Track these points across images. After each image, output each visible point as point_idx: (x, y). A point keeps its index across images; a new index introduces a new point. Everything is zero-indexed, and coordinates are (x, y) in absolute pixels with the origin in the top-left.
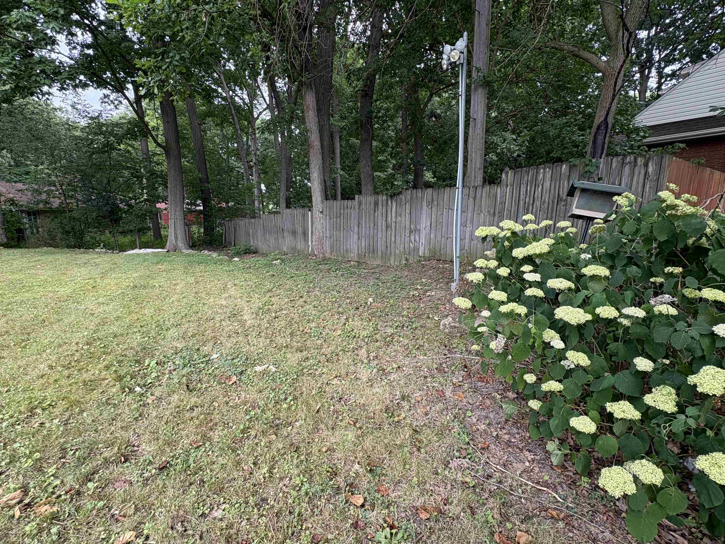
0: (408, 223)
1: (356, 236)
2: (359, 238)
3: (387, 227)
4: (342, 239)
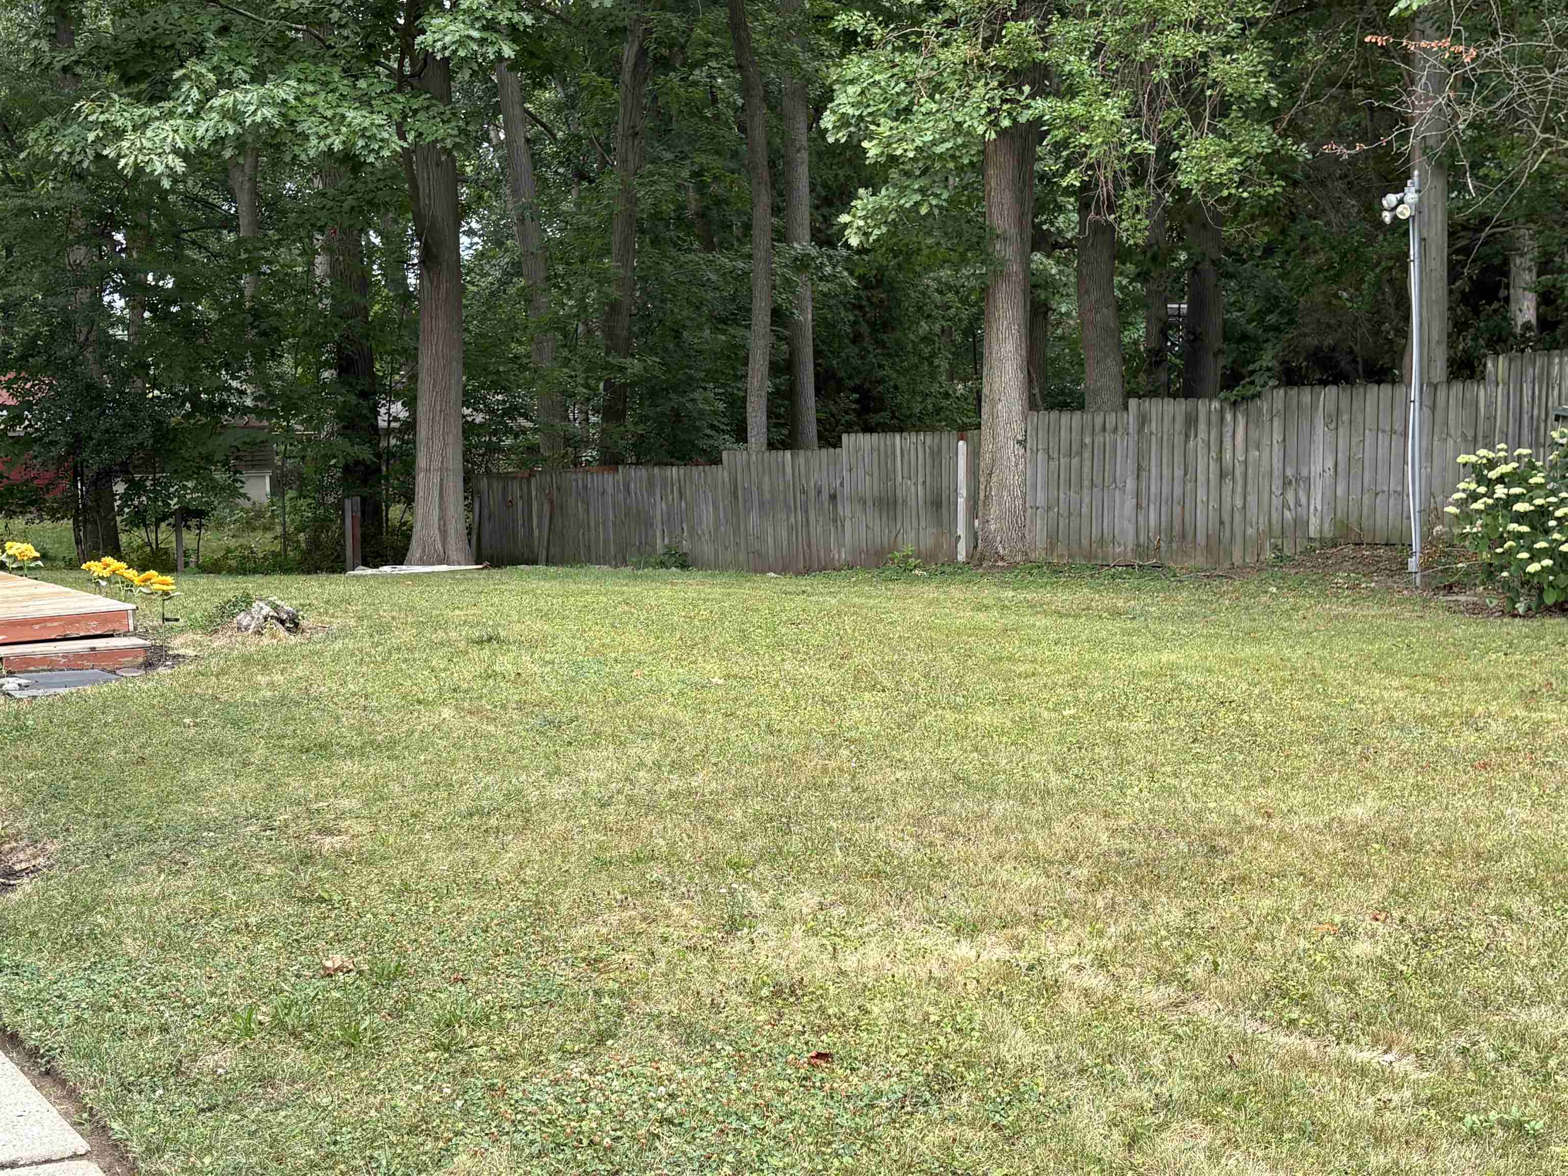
0: (1277, 465)
1: (1130, 503)
2: (1138, 506)
3: (1222, 475)
4: (1085, 510)
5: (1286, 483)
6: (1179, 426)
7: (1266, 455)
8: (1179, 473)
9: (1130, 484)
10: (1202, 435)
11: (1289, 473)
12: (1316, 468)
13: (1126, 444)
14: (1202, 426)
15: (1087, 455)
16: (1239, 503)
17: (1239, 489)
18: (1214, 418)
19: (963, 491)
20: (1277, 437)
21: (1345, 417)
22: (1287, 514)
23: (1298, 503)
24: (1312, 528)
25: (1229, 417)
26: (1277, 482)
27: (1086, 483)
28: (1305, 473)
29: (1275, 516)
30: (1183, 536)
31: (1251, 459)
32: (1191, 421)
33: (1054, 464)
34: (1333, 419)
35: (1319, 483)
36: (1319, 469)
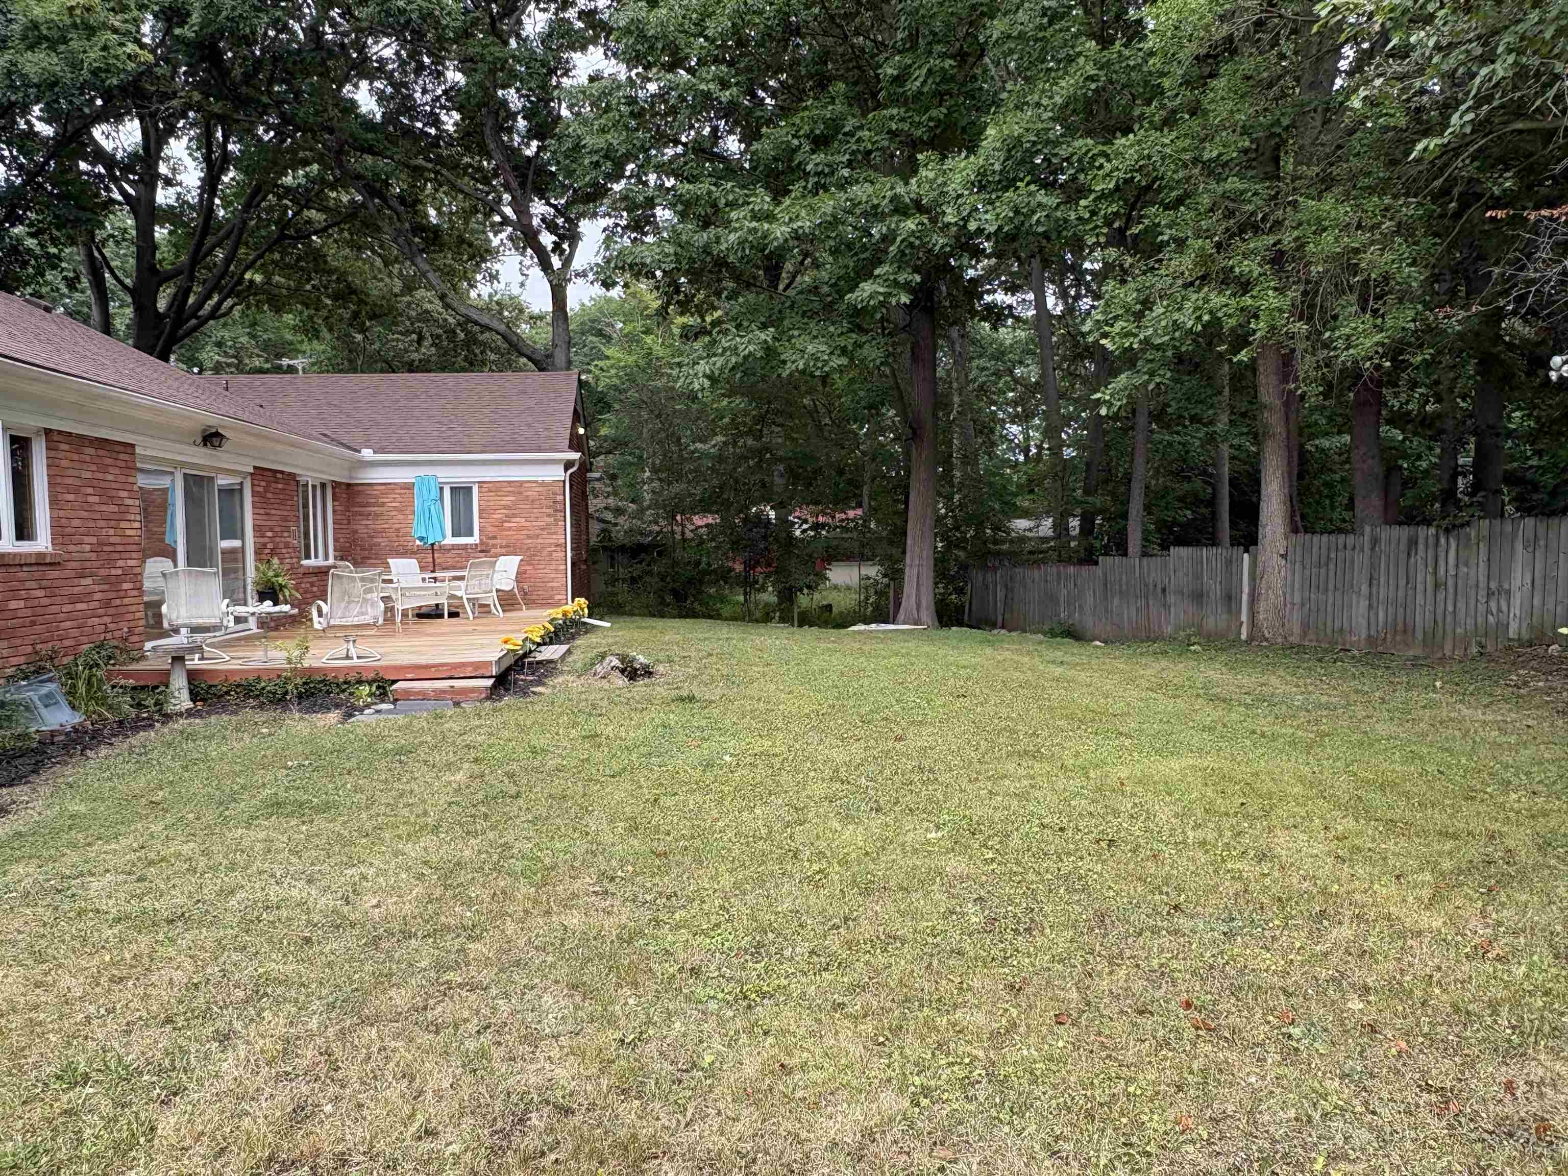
0: (1482, 579)
1: (1364, 604)
2: (1370, 606)
3: (1437, 586)
4: (1329, 609)
5: (1490, 594)
6: (1403, 546)
7: (1473, 573)
8: (1402, 582)
9: (1365, 588)
10: (1421, 553)
11: (1493, 585)
12: (1516, 582)
13: (1361, 560)
14: (1421, 547)
15: (1332, 566)
16: (1450, 608)
17: (1451, 596)
18: (1431, 541)
19: (1246, 589)
20: (1483, 557)
21: (1542, 543)
22: (1490, 618)
23: (1499, 610)
24: (1511, 631)
25: (1443, 541)
26: (1482, 593)
27: (1331, 586)
28: (1506, 586)
29: (1480, 620)
30: (1405, 631)
31: (1460, 574)
32: (1413, 543)
33: (1307, 572)
34: (1532, 545)
35: (1518, 595)
36: (1519, 583)
